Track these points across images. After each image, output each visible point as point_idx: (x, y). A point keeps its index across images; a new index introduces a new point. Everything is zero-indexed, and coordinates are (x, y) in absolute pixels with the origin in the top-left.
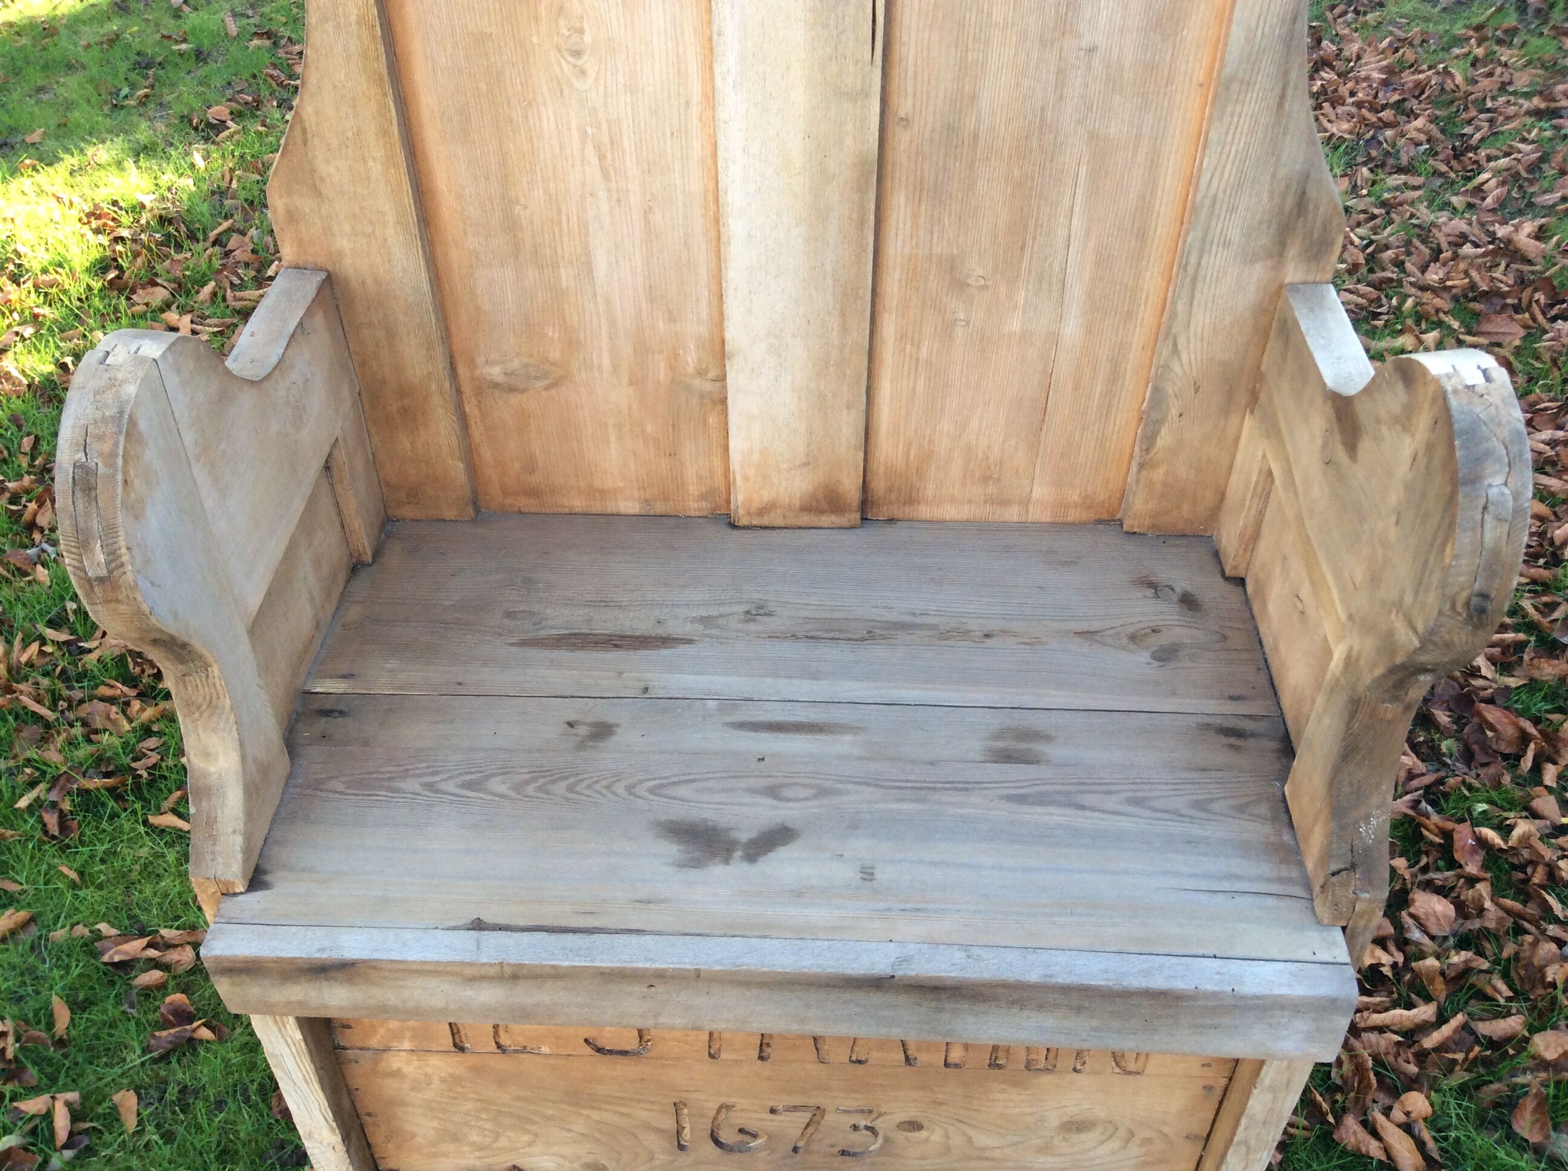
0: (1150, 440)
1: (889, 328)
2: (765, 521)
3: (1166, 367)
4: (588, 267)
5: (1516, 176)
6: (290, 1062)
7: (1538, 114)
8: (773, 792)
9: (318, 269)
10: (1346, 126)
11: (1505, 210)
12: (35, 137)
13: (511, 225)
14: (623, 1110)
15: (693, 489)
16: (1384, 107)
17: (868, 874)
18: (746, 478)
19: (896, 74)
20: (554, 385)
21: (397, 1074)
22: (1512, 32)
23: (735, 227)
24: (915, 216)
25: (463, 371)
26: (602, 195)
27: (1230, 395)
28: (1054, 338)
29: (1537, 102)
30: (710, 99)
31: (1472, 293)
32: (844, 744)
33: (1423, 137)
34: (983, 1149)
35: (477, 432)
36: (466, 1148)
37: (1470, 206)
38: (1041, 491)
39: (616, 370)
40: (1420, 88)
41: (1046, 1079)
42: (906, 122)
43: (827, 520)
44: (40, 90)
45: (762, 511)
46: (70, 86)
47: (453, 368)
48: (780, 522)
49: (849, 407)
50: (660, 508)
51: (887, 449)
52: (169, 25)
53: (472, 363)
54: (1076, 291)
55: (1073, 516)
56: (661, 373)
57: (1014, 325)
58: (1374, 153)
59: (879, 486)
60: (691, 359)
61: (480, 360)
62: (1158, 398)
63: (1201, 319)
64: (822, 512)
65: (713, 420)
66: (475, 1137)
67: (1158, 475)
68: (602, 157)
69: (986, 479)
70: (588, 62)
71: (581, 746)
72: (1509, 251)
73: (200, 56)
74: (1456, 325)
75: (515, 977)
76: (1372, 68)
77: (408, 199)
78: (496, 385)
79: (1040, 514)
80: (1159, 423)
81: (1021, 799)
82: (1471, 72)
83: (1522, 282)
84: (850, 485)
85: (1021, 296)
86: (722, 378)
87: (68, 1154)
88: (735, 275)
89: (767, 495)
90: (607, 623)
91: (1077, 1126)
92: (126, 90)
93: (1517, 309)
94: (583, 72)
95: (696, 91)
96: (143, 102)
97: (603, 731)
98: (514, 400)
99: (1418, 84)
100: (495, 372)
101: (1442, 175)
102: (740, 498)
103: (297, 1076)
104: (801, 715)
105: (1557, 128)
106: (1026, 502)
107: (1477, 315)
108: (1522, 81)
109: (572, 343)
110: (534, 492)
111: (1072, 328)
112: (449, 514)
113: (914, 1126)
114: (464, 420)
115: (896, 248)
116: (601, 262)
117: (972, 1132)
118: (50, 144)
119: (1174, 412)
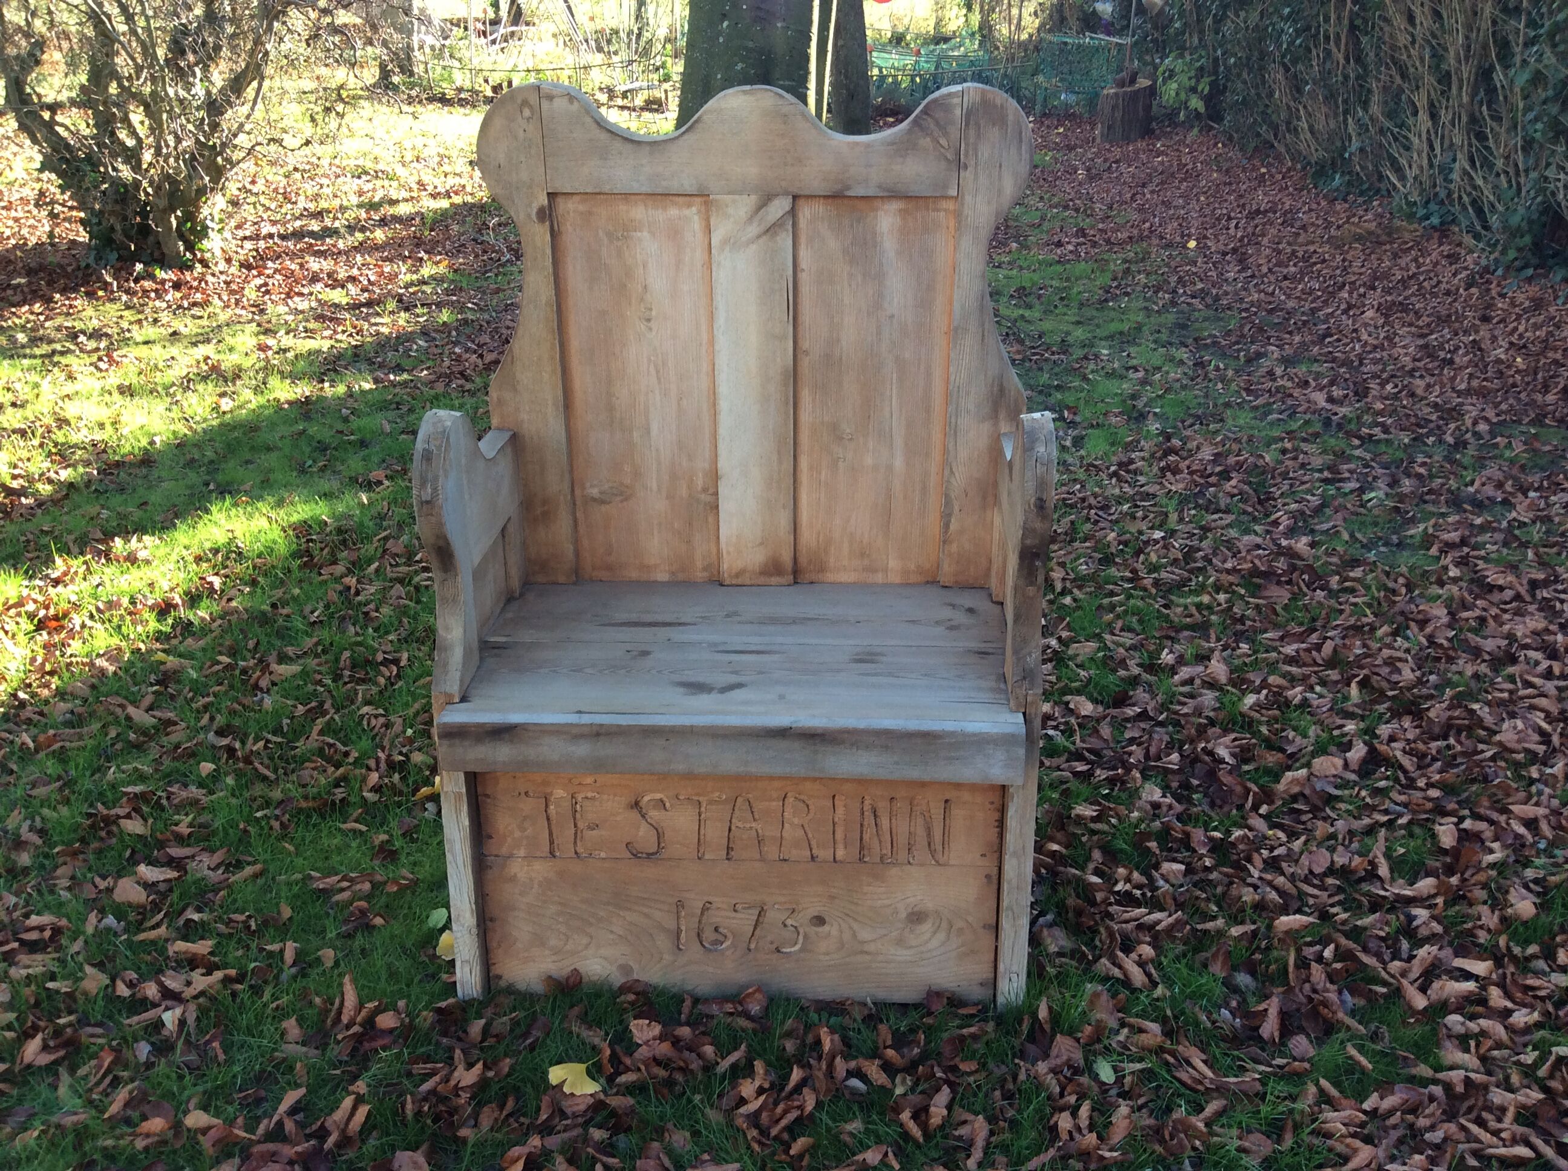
0: (947, 526)
1: (804, 463)
2: (739, 581)
3: (948, 481)
4: (648, 431)
5: (1303, 513)
6: (458, 846)
7: (1326, 481)
8: (736, 673)
9: (509, 430)
10: (1181, 486)
11: (1291, 532)
12: (247, 487)
13: (611, 408)
14: (646, 910)
15: (699, 564)
16: (1210, 475)
17: (782, 697)
18: (728, 553)
19: (800, 328)
20: (626, 499)
21: (513, 879)
22: (1317, 435)
23: (723, 405)
24: (814, 400)
25: (578, 492)
26: (657, 392)
27: (984, 498)
28: (890, 468)
29: (1326, 474)
30: (712, 342)
31: (1255, 572)
32: (776, 657)
33: (1236, 491)
34: (863, 942)
35: (582, 529)
36: (547, 952)
37: (1268, 532)
38: (893, 563)
39: (659, 490)
40: (1239, 465)
41: (894, 871)
42: (807, 353)
43: (774, 580)
44: (247, 462)
45: (737, 575)
46: (271, 460)
47: (573, 491)
48: (748, 582)
49: (784, 507)
50: (681, 577)
51: (807, 536)
52: (340, 426)
53: (583, 488)
54: (899, 442)
55: (913, 579)
56: (684, 492)
57: (869, 461)
58: (1201, 501)
59: (803, 560)
60: (700, 482)
61: (588, 485)
62: (948, 503)
63: (963, 453)
64: (771, 575)
65: (711, 519)
66: (553, 942)
67: (954, 548)
68: (658, 372)
69: (862, 555)
70: (653, 324)
71: (634, 658)
72: (1291, 554)
73: (363, 444)
74: (1243, 592)
75: (598, 735)
76: (1206, 453)
77: (560, 392)
78: (594, 500)
79: (895, 578)
80: (950, 515)
81: (868, 675)
82: (1281, 457)
83: (1293, 568)
84: (787, 557)
85: (871, 445)
86: (716, 494)
87: (294, 970)
88: (722, 431)
89: (739, 564)
90: (648, 618)
91: (917, 917)
92: (310, 462)
93: (1289, 582)
94: (650, 329)
95: (705, 336)
96: (323, 469)
97: (645, 653)
98: (604, 508)
99: (1237, 462)
100: (594, 492)
101: (1249, 514)
102: (725, 566)
103: (460, 862)
104: (754, 648)
105: (1338, 489)
106: (886, 570)
107: (1259, 587)
108: (1317, 462)
109: (637, 474)
110: (609, 568)
111: (899, 463)
112: (562, 579)
113: (820, 921)
114: (575, 521)
115: (805, 418)
116: (655, 428)
117: (855, 926)
118: (257, 492)
119: (956, 508)
